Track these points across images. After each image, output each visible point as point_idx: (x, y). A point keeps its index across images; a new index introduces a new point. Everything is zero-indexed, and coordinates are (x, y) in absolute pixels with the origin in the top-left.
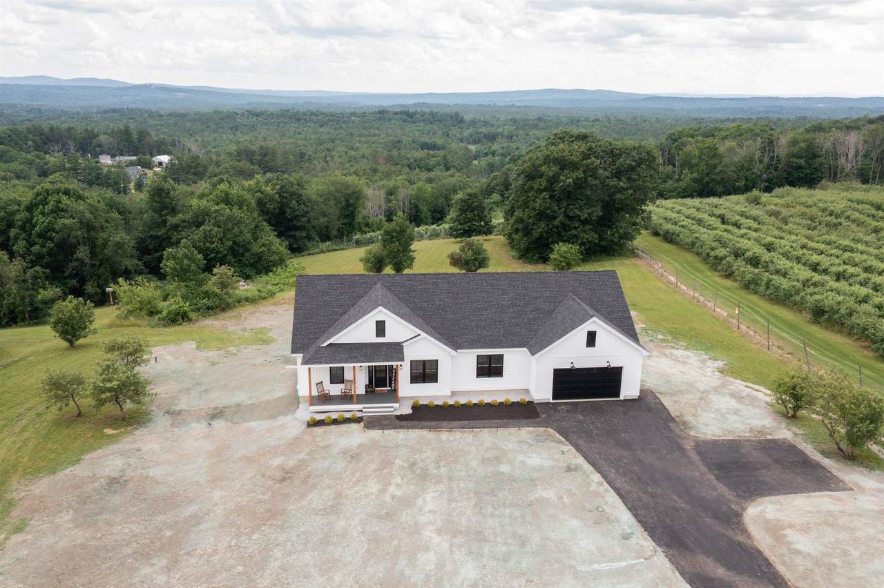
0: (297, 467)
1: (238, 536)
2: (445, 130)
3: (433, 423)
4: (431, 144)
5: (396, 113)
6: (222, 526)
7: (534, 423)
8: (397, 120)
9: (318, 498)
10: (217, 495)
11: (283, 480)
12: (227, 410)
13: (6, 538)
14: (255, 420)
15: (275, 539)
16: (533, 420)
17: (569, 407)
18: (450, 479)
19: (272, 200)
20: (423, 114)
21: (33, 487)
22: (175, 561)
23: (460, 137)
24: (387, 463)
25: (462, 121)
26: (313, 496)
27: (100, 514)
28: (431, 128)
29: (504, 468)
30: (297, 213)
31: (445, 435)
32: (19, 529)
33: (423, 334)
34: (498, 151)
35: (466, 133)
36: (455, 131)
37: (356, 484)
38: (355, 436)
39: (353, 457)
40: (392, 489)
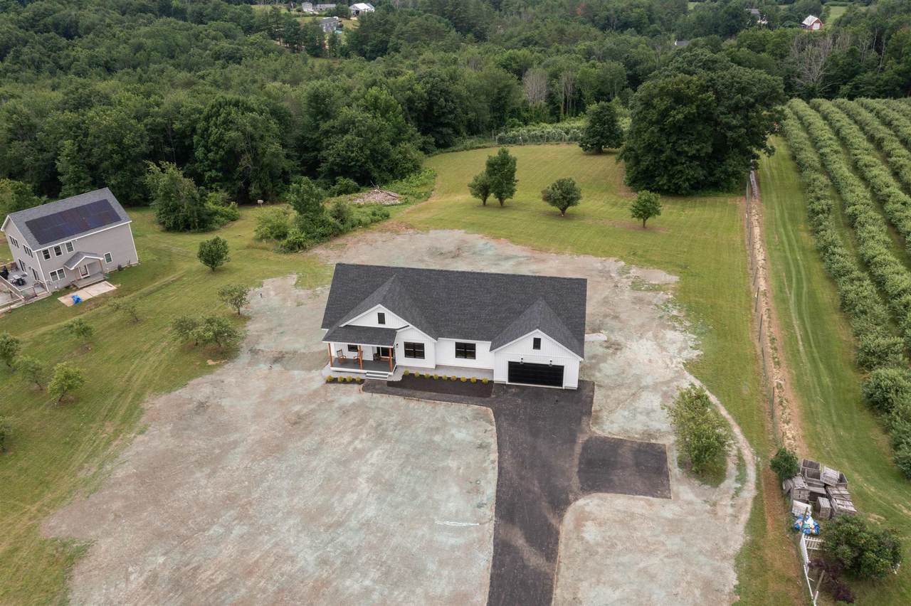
0: (307, 415)
1: (253, 461)
3: (410, 392)
6: (247, 452)
7: (483, 402)
9: (309, 442)
10: (253, 428)
11: (296, 423)
12: (286, 355)
13: (135, 437)
14: (298, 369)
15: (273, 467)
16: (483, 399)
17: (517, 390)
18: (397, 441)
19: (421, 98)
21: (156, 402)
22: (214, 472)
24: (363, 421)
26: (307, 439)
27: (185, 429)
29: (437, 438)
30: (445, 110)
31: (413, 404)
32: (142, 432)
33: (411, 326)
37: (336, 435)
38: (353, 395)
39: (344, 413)
40: (357, 442)
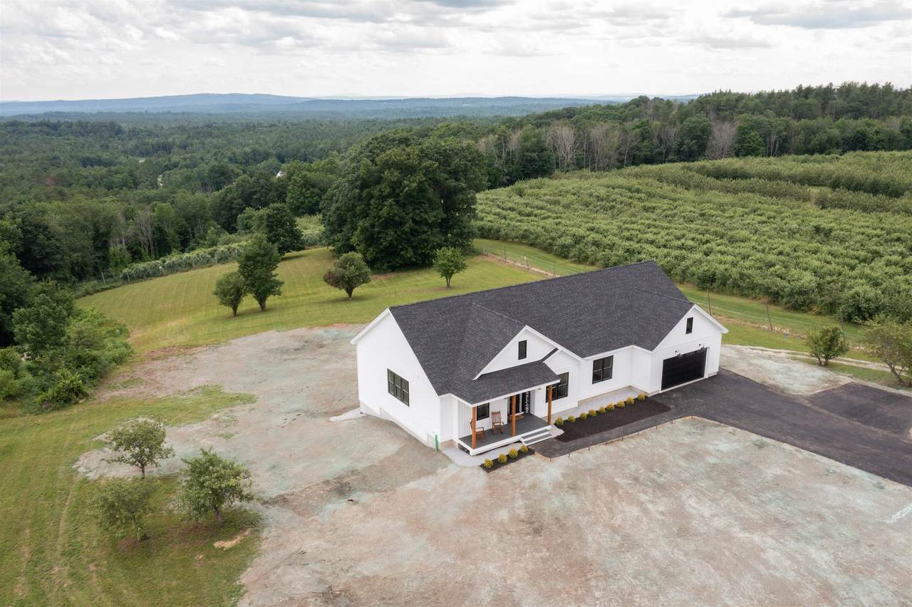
0: (533, 514)
2: (102, 142)
4: (94, 159)
5: (33, 125)
8: (36, 132)
12: (348, 480)
14: (407, 481)
20: (69, 126)
23: (123, 149)
24: (611, 485)
25: (119, 131)
28: (86, 141)
30: (47, 250)
33: (561, 348)
34: (181, 163)
35: (131, 144)
36: (115, 143)
37: (611, 513)
38: (549, 467)
40: (650, 507)
